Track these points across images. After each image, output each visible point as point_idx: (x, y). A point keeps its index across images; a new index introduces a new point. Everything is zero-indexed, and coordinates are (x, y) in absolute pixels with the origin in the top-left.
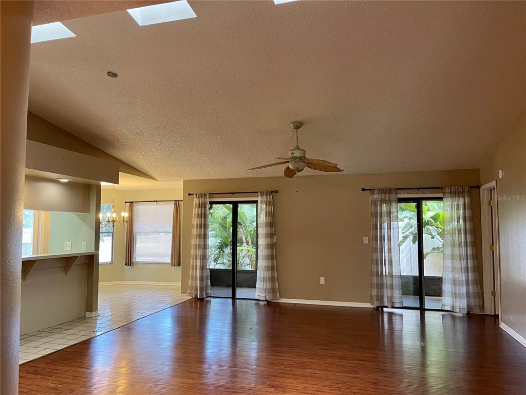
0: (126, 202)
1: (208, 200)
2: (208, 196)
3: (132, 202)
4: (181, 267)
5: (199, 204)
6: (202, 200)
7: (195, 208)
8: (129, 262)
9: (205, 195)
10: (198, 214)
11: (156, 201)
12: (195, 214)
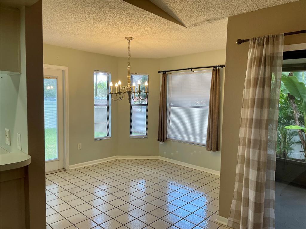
0: (159, 72)
1: (282, 49)
2: (282, 39)
3: (165, 72)
4: (219, 154)
5: (261, 58)
6: (267, 50)
7: (250, 67)
8: (162, 136)
9: (275, 38)
10: (256, 80)
11: (191, 69)
12: (249, 80)
